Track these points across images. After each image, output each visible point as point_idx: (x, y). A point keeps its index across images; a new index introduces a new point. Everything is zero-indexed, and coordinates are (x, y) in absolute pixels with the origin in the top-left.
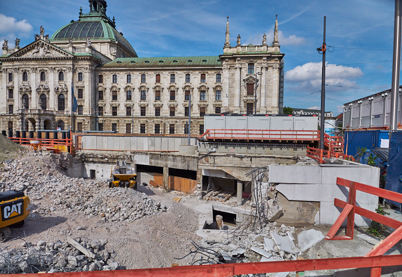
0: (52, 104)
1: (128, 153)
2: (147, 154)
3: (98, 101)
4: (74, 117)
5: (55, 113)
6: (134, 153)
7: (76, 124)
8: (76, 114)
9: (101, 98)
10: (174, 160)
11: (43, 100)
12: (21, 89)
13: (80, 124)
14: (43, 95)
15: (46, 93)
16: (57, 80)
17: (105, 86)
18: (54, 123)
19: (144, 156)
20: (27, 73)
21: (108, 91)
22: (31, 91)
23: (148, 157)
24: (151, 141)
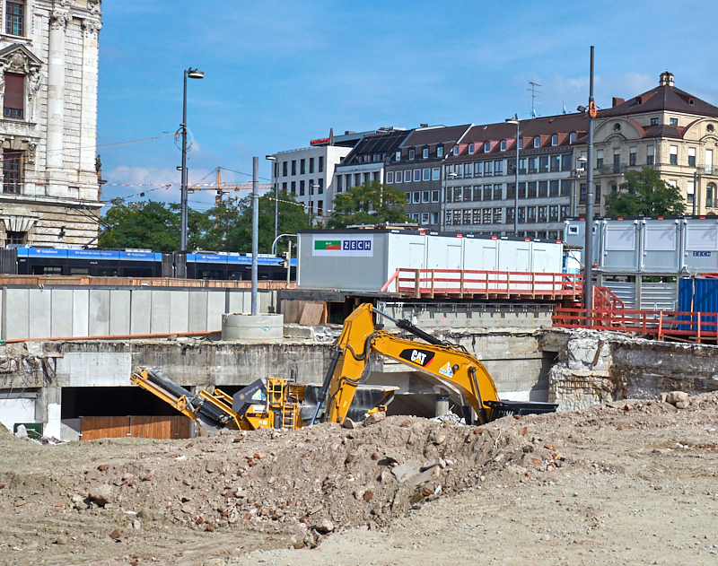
1: (35, 350)
2: (120, 348)
6: (58, 348)
10: (239, 361)
19: (106, 357)
23: (126, 359)
24: (100, 301)
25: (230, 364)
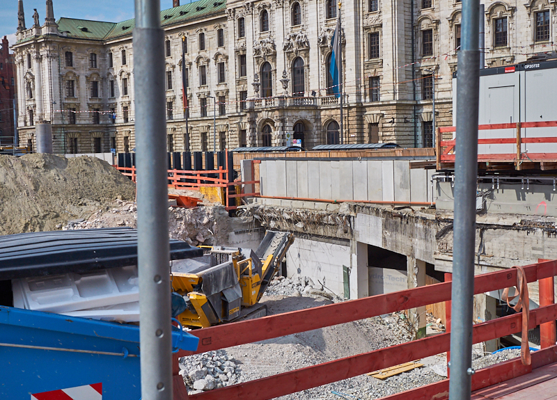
0: (315, 79)
2: (377, 213)
3: (420, 61)
4: (361, 109)
5: (319, 102)
7: (366, 126)
8: (366, 101)
9: (428, 50)
10: (426, 235)
11: (298, 70)
12: (257, 51)
13: (373, 125)
14: (298, 59)
15: (302, 55)
16: (324, 19)
17: (436, 16)
18: (319, 128)
20: (268, 11)
21: (445, 27)
22: (275, 55)
24: (402, 171)
25: (421, 239)
